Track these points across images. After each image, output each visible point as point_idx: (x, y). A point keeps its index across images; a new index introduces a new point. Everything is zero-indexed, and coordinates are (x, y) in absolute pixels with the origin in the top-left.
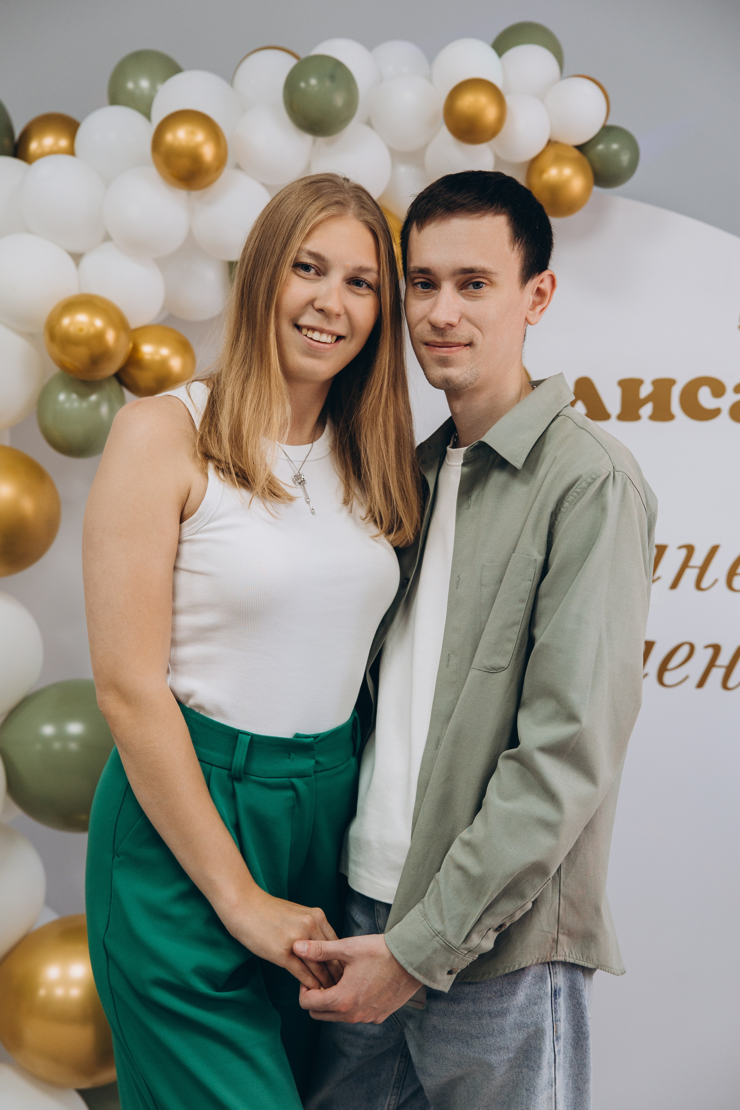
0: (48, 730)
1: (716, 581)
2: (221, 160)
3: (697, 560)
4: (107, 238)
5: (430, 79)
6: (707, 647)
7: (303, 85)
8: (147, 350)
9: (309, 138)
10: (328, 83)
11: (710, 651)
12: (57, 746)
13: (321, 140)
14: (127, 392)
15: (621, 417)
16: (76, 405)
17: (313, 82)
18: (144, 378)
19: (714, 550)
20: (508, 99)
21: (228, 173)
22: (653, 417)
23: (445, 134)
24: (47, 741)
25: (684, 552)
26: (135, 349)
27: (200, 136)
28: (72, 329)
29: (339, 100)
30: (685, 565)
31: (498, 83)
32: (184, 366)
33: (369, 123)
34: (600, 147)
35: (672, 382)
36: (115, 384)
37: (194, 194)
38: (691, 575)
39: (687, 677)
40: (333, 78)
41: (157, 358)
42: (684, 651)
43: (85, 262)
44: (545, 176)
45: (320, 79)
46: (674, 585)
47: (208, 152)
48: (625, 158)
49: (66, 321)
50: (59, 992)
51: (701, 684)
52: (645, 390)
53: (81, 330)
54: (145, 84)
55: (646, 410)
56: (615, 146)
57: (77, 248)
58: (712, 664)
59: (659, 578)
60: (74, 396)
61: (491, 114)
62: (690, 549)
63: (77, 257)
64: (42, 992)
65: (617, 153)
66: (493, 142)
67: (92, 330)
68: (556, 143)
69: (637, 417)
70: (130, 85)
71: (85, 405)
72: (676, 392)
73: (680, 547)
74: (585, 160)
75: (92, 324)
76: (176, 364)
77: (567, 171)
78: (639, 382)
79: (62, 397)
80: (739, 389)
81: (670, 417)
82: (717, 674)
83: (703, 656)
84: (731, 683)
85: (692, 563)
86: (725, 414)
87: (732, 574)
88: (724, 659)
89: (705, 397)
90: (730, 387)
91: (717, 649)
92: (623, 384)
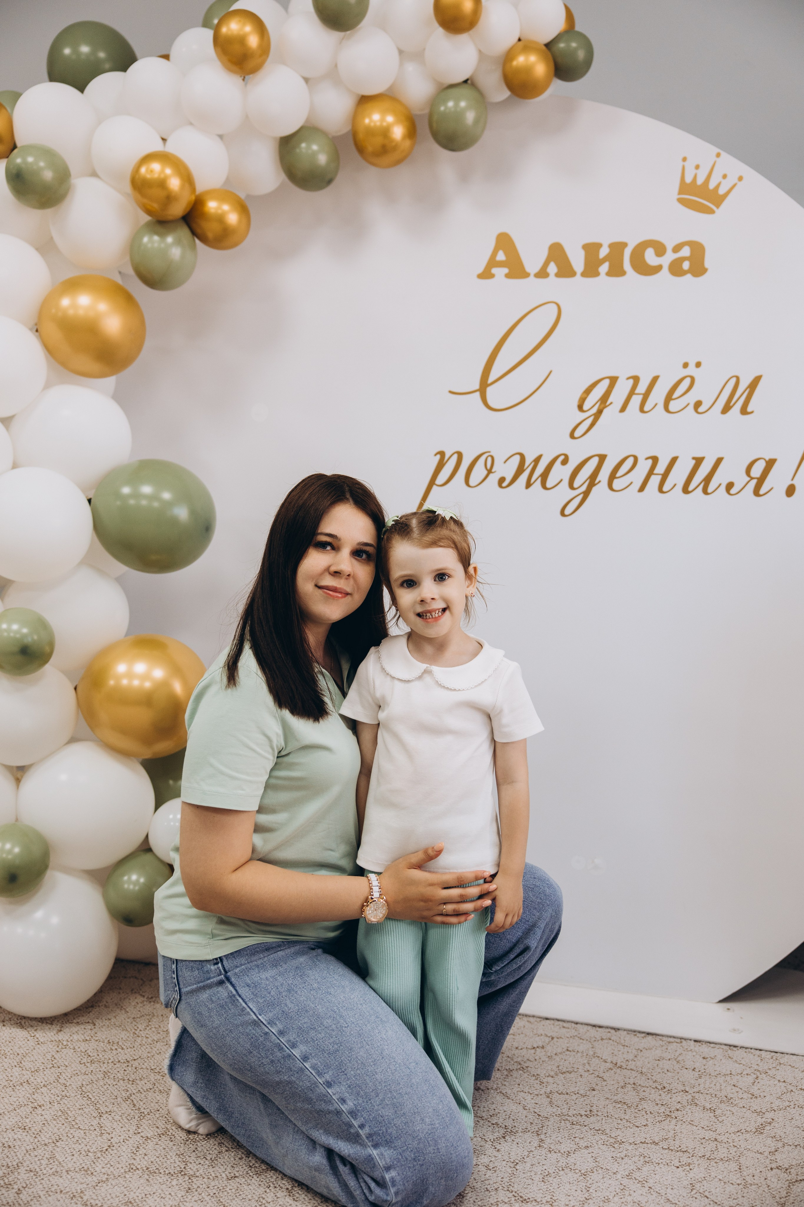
1: (656, 404)
2: (265, 48)
3: (642, 388)
4: (188, 122)
6: (647, 459)
8: (212, 205)
11: (650, 462)
14: (197, 240)
15: (584, 274)
16: (156, 245)
18: (211, 229)
19: (655, 379)
22: (609, 274)
25: (631, 381)
26: (200, 202)
27: (248, 28)
28: (148, 176)
30: (632, 393)
32: (240, 221)
33: (378, 23)
34: (561, 45)
35: (625, 245)
36: (183, 227)
38: (636, 400)
39: (632, 483)
41: (220, 211)
42: (630, 462)
44: (515, 63)
46: (623, 409)
47: (253, 41)
48: (582, 53)
49: (144, 170)
50: (125, 682)
51: (642, 489)
52: (604, 252)
55: (604, 268)
56: (574, 45)
58: (651, 473)
59: (611, 403)
60: (155, 237)
62: (636, 380)
63: (165, 139)
65: (576, 49)
66: (474, 31)
67: (162, 176)
68: (525, 40)
69: (597, 274)
71: (163, 244)
72: (627, 253)
73: (628, 379)
74: (549, 53)
75: (162, 172)
76: (233, 219)
77: (533, 58)
78: (599, 246)
79: (146, 239)
80: (677, 248)
81: (622, 273)
82: (655, 480)
83: (644, 466)
84: (665, 488)
85: (637, 391)
86: (665, 270)
87: (669, 398)
88: (661, 468)
89: (650, 257)
90: (669, 247)
91: (655, 460)
92: (586, 247)
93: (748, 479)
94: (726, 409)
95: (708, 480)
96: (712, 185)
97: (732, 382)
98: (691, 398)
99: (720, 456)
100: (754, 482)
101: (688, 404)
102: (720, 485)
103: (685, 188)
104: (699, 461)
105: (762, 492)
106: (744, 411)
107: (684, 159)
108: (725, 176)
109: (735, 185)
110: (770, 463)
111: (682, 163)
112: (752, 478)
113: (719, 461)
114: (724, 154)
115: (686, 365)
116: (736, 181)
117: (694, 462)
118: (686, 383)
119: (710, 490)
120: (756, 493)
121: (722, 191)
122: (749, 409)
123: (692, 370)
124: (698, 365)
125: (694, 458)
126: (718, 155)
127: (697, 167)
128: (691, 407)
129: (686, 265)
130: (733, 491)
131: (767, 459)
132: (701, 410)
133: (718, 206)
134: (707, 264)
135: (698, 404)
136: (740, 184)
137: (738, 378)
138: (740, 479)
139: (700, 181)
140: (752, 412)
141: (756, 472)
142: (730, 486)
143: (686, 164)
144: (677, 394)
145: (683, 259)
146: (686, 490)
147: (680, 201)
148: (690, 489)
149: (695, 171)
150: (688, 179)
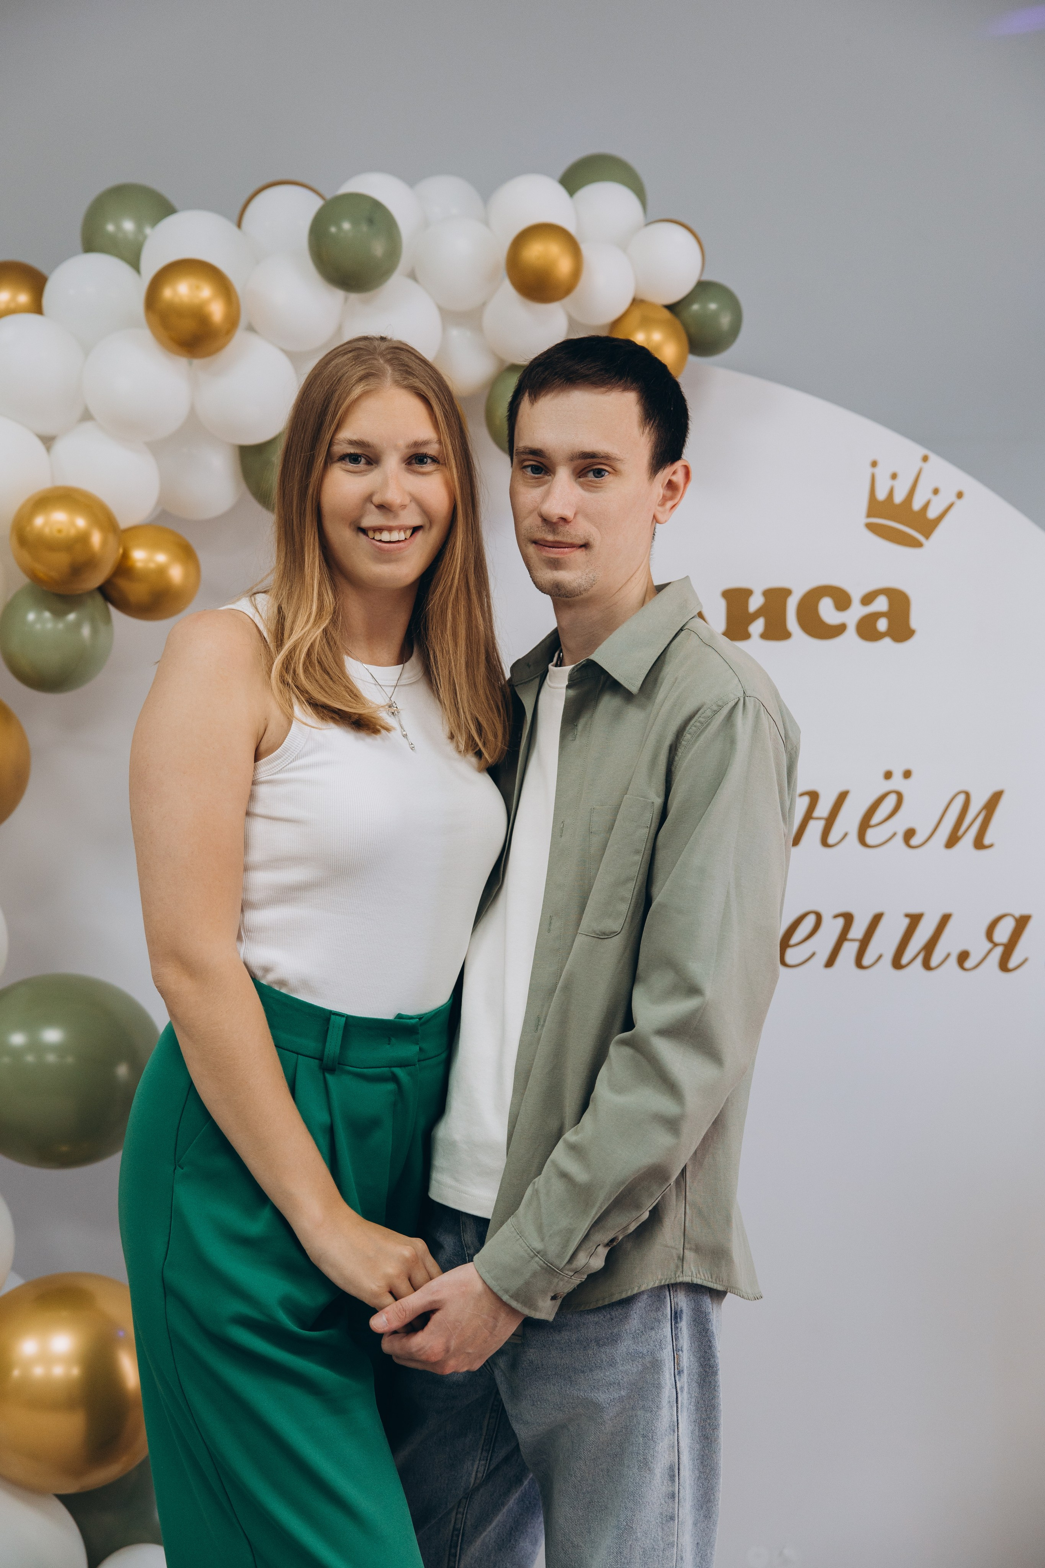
0: (18, 1039)
1: (846, 835)
2: (233, 320)
3: (823, 810)
4: (87, 416)
5: (486, 222)
6: (836, 916)
7: (333, 230)
8: (139, 556)
9: (339, 294)
10: (364, 228)
11: (841, 922)
12: (30, 1058)
13: (353, 296)
14: (113, 610)
16: (49, 625)
17: (346, 226)
18: (136, 591)
19: (843, 797)
20: (584, 248)
21: (240, 336)
22: (765, 636)
23: (507, 289)
24: (16, 1053)
25: (806, 801)
26: (125, 556)
27: (206, 292)
28: (47, 531)
29: (378, 249)
30: (808, 816)
31: (571, 228)
32: (186, 576)
33: (412, 276)
34: (695, 307)
35: (787, 592)
36: (99, 599)
37: (197, 362)
38: (815, 828)
39: (813, 954)
40: (371, 221)
41: (152, 565)
42: (810, 922)
43: (59, 447)
45: (355, 223)
47: (217, 311)
48: (725, 321)
49: (39, 521)
51: (830, 963)
52: (755, 603)
53: (60, 531)
54: (128, 226)
55: (757, 627)
56: (713, 306)
57: (48, 430)
58: (843, 937)
60: (47, 615)
61: (564, 266)
62: (814, 796)
63: (48, 441)
64: (16, 1373)
65: (715, 315)
66: (567, 300)
67: (73, 532)
68: (642, 301)
69: (746, 636)
70: (110, 228)
71: (61, 626)
72: (792, 605)
74: (677, 323)
75: (73, 524)
76: (176, 574)
77: (659, 334)
78: (748, 593)
79: (31, 616)
80: (867, 599)
81: (785, 635)
82: (850, 949)
83: (832, 928)
84: (867, 961)
85: (816, 814)
86: (851, 630)
87: (865, 825)
88: (857, 931)
89: (827, 611)
90: (856, 597)
91: (848, 918)
92: (728, 594)
93: (989, 945)
94: (952, 841)
95: (929, 947)
96: (917, 505)
97: (960, 800)
98: (899, 824)
99: (947, 911)
100: (999, 951)
101: (895, 834)
102: (948, 955)
103: (875, 507)
104: (915, 920)
105: (1012, 964)
106: (979, 844)
107: (874, 464)
108: (936, 491)
109: (951, 506)
110: (1022, 922)
111: (869, 470)
112: (996, 945)
113: (945, 919)
114: (933, 458)
115: (888, 775)
116: (952, 498)
117: (907, 921)
118: (891, 800)
119: (934, 962)
120: (1004, 966)
121: (932, 514)
122: (987, 841)
123: (897, 783)
124: (907, 774)
125: (907, 915)
126: (925, 459)
127: (894, 476)
128: (899, 838)
129: (882, 625)
130: (968, 964)
131: (1017, 915)
132: (914, 841)
133: (927, 536)
134: (914, 623)
135: (909, 834)
136: (959, 503)
137: (968, 795)
138: (978, 947)
139: (898, 498)
140: (991, 846)
141: (1003, 933)
142: (963, 957)
143: (877, 471)
144: (876, 819)
145: (876, 616)
146: (897, 964)
147: (870, 527)
148: (904, 961)
149: (889, 483)
150: (881, 495)
